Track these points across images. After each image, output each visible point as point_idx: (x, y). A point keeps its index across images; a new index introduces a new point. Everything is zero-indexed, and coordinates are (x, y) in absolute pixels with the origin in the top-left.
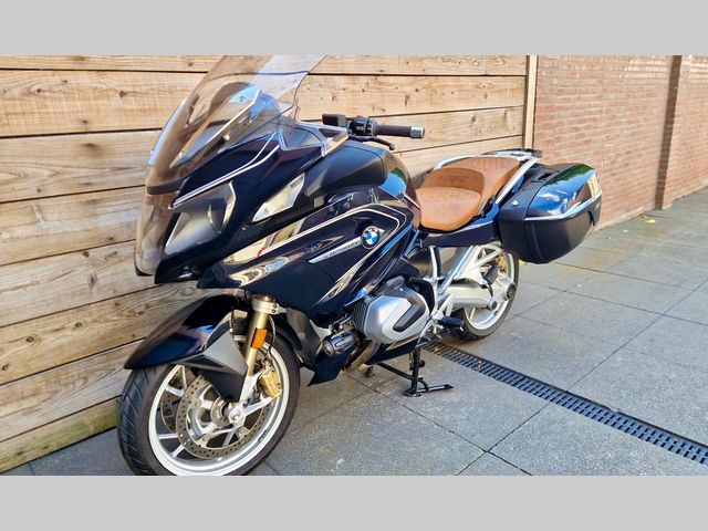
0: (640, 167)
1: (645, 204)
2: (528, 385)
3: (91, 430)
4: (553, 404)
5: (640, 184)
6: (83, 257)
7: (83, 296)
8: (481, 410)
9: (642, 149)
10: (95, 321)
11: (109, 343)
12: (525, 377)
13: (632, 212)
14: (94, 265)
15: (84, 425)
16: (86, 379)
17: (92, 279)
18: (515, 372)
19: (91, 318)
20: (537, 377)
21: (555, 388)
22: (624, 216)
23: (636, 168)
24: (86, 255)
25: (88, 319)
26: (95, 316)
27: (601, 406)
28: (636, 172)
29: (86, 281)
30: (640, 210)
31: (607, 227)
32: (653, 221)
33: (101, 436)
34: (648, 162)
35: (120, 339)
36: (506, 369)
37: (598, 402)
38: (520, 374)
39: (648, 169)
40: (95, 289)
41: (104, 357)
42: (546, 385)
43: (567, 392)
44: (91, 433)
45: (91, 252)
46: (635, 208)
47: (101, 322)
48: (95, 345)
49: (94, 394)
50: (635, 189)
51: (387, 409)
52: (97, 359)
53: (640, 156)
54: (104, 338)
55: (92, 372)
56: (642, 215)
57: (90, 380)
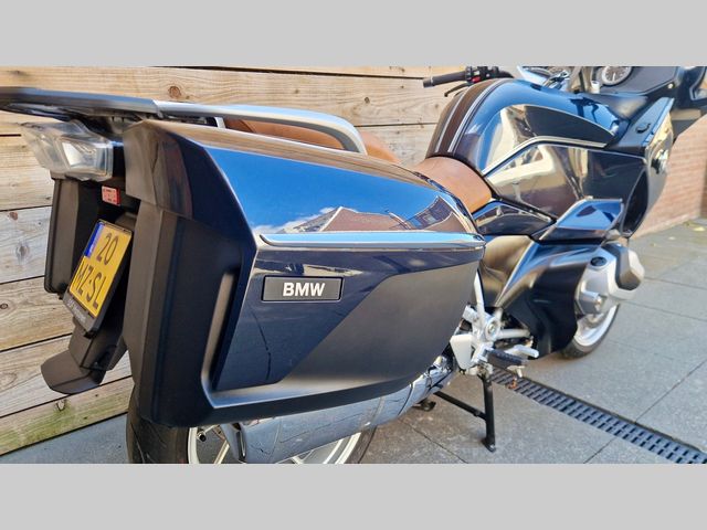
0: (687, 169)
1: (690, 211)
2: (580, 411)
3: (23, 441)
4: (619, 439)
5: (686, 188)
6: (10, 220)
7: (10, 270)
8: (521, 444)
9: (690, 149)
10: (25, 303)
11: (44, 332)
12: (576, 401)
13: (675, 220)
14: (25, 232)
15: (11, 434)
16: (14, 375)
17: (22, 249)
18: (562, 394)
19: (21, 299)
20: (593, 402)
21: (618, 417)
22: (669, 223)
23: (683, 170)
24: (14, 217)
25: (17, 300)
26: (26, 296)
27: (688, 445)
28: (683, 174)
29: (14, 251)
30: (684, 217)
31: (649, 234)
32: (701, 229)
33: (34, 447)
34: (695, 164)
35: (62, 327)
36: (549, 389)
37: (682, 439)
38: (569, 397)
39: (696, 172)
40: (24, 262)
41: (39, 349)
42: (606, 412)
43: (636, 424)
44: (22, 445)
45: (20, 214)
46: (680, 215)
47: (33, 305)
48: (25, 333)
49: (27, 395)
50: (681, 192)
51: (395, 434)
52: (28, 351)
53: (687, 157)
54: (38, 324)
55: (23, 367)
56: (687, 223)
57: (20, 377)
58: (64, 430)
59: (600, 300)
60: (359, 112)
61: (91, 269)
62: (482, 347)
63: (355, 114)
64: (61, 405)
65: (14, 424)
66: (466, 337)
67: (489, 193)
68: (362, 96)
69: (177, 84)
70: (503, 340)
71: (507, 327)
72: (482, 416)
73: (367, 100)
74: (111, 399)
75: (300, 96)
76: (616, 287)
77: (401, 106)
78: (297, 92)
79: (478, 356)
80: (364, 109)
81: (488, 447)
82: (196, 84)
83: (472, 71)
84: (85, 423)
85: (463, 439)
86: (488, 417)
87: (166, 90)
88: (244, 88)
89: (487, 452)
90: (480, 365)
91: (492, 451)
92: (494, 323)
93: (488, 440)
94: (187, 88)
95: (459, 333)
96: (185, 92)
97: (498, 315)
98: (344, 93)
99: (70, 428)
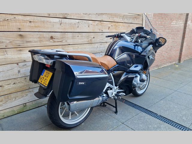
0: (175, 51)
1: (176, 61)
2: (136, 107)
3: (16, 112)
4: (142, 112)
5: (174, 56)
7: (16, 76)
8: (123, 113)
9: (175, 46)
10: (19, 83)
11: (22, 89)
12: (136, 105)
13: (172, 63)
14: (20, 67)
15: (14, 111)
16: (15, 98)
17: (19, 71)
18: (133, 104)
19: (18, 82)
20: (139, 105)
21: (144, 108)
22: (169, 64)
24: (18, 64)
25: (17, 82)
27: (155, 114)
28: (174, 52)
29: (17, 72)
31: (164, 67)
32: (177, 66)
34: (177, 49)
35: (26, 88)
36: (131, 103)
37: (155, 112)
39: (177, 52)
40: (19, 74)
41: (21, 93)
43: (147, 109)
45: (19, 64)
46: (173, 62)
47: (21, 83)
48: (18, 89)
49: (18, 103)
50: (173, 57)
51: (97, 111)
52: (19, 93)
53: (175, 48)
54: (21, 87)
55: (17, 96)
56: (175, 64)
57: (17, 98)
58: (25, 110)
59: (136, 84)
60: (92, 40)
61: (43, 78)
62: (114, 93)
63: (91, 41)
64: (25, 105)
65: (15, 109)
66: (111, 91)
67: (116, 63)
68: (93, 37)
69: (52, 36)
70: (119, 92)
71: (120, 89)
72: (115, 107)
73: (94, 37)
74: (35, 104)
75: (79, 37)
76: (140, 82)
77: (102, 38)
78: (78, 36)
79: (114, 95)
80: (93, 39)
81: (116, 114)
82: (56, 36)
83: (116, 35)
84: (30, 109)
85: (111, 112)
86: (116, 107)
87: (50, 37)
88: (67, 36)
89: (115, 114)
90: (114, 96)
91: (117, 114)
92: (117, 88)
93: (116, 112)
94: (55, 37)
95: (110, 90)
96: (54, 37)
97: (118, 87)
98: (88, 36)
99: (26, 110)
